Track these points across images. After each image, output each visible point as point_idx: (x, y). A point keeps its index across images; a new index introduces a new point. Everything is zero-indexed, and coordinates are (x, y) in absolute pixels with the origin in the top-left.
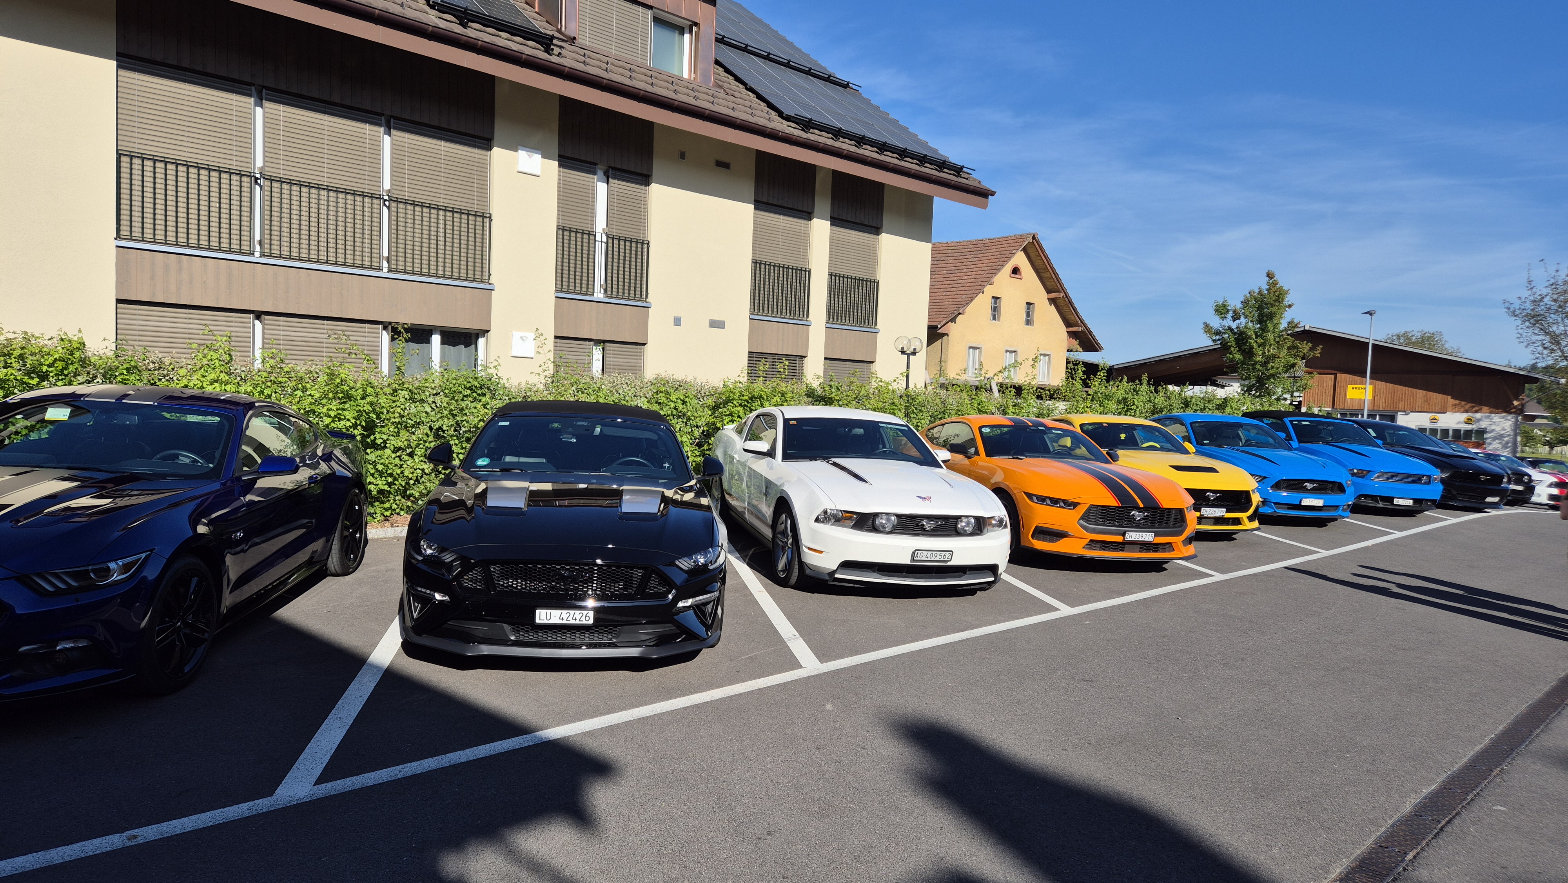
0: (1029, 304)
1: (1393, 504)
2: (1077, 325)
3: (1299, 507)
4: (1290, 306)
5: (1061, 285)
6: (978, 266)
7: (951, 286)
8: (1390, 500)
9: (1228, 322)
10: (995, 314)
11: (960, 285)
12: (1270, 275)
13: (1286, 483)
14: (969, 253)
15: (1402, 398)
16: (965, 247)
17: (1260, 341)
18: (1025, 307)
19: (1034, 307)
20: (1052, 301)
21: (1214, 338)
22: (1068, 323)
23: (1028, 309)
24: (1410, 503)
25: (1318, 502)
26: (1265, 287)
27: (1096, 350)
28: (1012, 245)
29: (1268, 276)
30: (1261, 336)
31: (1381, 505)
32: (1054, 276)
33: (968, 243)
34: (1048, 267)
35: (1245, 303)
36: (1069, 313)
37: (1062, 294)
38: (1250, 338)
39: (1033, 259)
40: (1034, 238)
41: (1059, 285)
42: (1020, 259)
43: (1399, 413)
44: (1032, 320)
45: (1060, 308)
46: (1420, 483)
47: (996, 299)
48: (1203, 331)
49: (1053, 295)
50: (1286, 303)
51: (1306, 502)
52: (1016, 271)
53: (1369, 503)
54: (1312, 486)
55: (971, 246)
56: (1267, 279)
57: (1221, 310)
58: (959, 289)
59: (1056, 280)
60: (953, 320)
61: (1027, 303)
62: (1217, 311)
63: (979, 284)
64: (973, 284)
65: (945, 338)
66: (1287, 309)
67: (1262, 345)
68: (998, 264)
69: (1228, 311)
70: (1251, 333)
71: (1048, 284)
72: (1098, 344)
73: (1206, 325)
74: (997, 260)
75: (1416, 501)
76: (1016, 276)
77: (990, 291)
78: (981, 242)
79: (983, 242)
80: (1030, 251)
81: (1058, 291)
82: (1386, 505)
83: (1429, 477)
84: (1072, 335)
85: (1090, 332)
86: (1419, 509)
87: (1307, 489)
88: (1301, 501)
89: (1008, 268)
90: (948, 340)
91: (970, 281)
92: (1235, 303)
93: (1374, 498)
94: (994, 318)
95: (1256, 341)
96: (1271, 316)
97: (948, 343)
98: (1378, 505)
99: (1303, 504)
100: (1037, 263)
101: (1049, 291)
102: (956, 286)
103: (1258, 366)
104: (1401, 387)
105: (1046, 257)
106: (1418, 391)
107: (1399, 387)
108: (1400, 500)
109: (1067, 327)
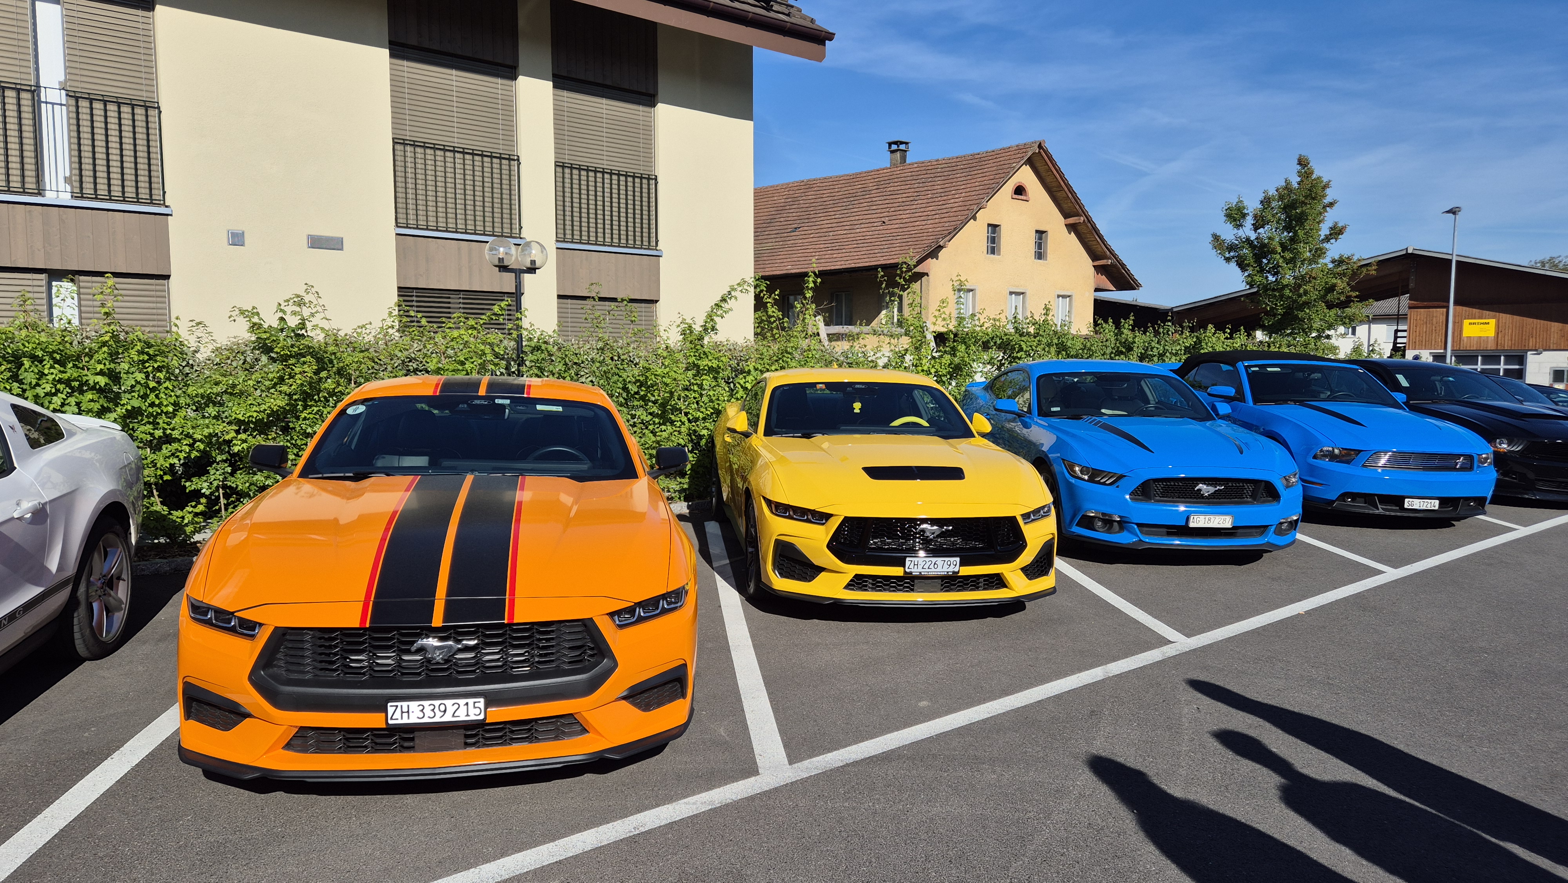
0: (1040, 233)
1: (1402, 508)
2: (1105, 257)
3: (1185, 531)
4: (1331, 205)
5: (1081, 207)
6: (969, 186)
7: (933, 213)
8: (1399, 501)
9: (1248, 231)
10: (993, 245)
11: (945, 211)
12: (1302, 162)
13: (1161, 485)
14: (961, 171)
15: (1532, 334)
16: (958, 164)
17: (1288, 255)
18: (1032, 237)
19: (1047, 236)
20: (1071, 228)
21: (1227, 255)
22: (1094, 255)
23: (1040, 238)
24: (1435, 505)
25: (1223, 521)
26: (1295, 180)
27: (1134, 289)
28: (1013, 157)
29: (1300, 163)
30: (1290, 250)
31: (1380, 510)
32: (1070, 195)
33: (960, 159)
34: (1062, 183)
35: (1266, 202)
36: (1095, 243)
37: (1082, 219)
38: (1274, 252)
39: (1044, 174)
40: (1040, 146)
41: (1077, 207)
42: (1026, 176)
43: (1529, 353)
44: (1045, 252)
45: (1083, 236)
46: (1453, 469)
47: (994, 228)
48: (1211, 246)
49: (1071, 220)
50: (1327, 200)
51: (1199, 521)
52: (1020, 191)
53: (1361, 507)
54: (1212, 489)
55: (964, 163)
56: (1299, 167)
57: (1235, 215)
58: (943, 216)
59: (1073, 200)
60: (934, 253)
61: (1037, 231)
62: (1227, 216)
63: (966, 208)
64: (960, 208)
65: (924, 279)
66: (1328, 209)
67: (1292, 261)
68: (993, 181)
69: (1244, 216)
70: (1275, 244)
71: (1065, 206)
72: (1134, 280)
73: (1216, 237)
74: (992, 177)
75: (1443, 501)
76: (1020, 197)
77: (985, 217)
78: (976, 156)
79: (979, 156)
80: (1038, 165)
81: (1078, 215)
82: (1392, 511)
83: (1470, 458)
84: (1099, 269)
85: (1123, 266)
86: (1453, 515)
87: (1202, 497)
88: (1188, 519)
89: (1010, 187)
90: (928, 281)
91: (956, 205)
92: (1252, 205)
93: (1369, 498)
94: (993, 252)
95: (1282, 257)
96: (1301, 219)
97: (928, 285)
98: (1377, 512)
99: (1192, 525)
100: (1049, 179)
101: (1066, 216)
102: (940, 212)
103: (1287, 292)
104: (1530, 320)
105: (1059, 171)
106: (1553, 324)
107: (1529, 319)
108: (1416, 501)
109: (1093, 261)
